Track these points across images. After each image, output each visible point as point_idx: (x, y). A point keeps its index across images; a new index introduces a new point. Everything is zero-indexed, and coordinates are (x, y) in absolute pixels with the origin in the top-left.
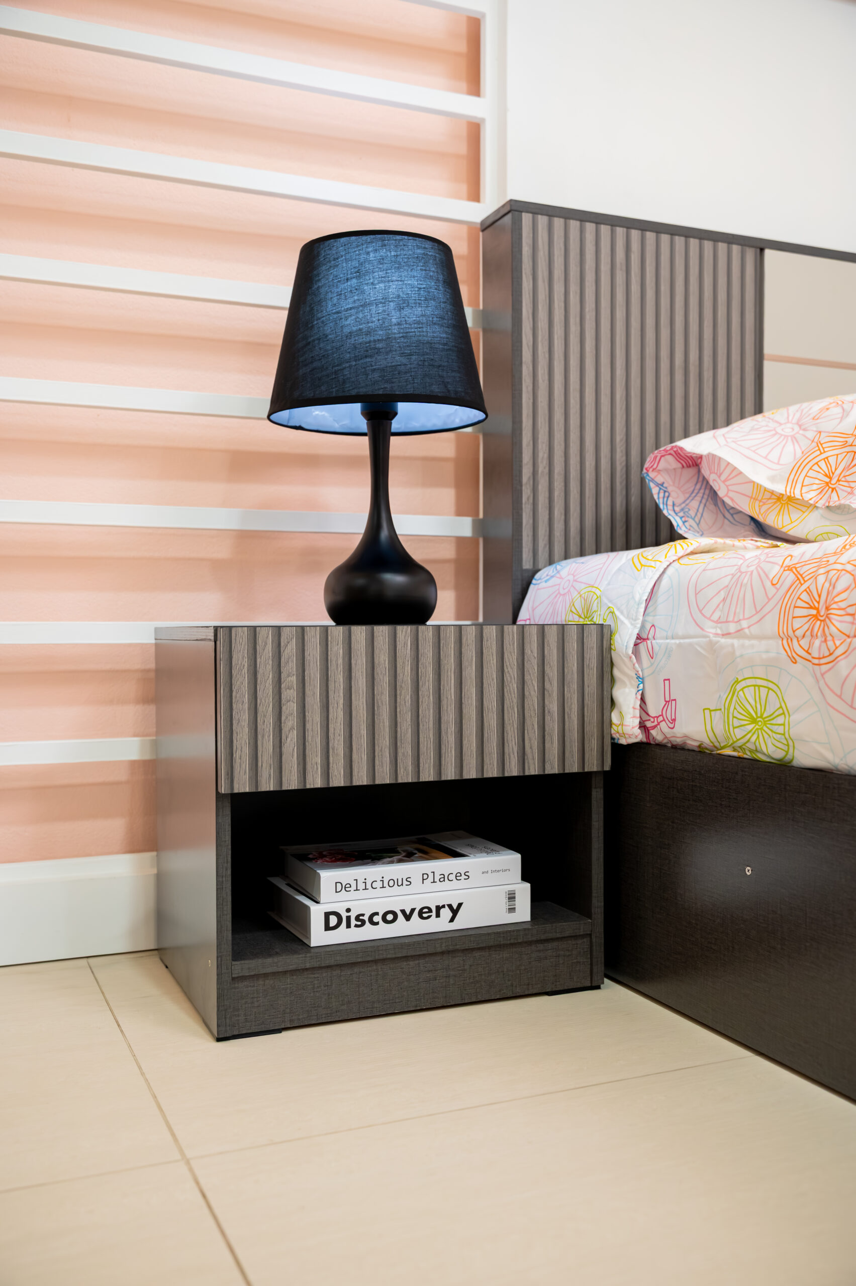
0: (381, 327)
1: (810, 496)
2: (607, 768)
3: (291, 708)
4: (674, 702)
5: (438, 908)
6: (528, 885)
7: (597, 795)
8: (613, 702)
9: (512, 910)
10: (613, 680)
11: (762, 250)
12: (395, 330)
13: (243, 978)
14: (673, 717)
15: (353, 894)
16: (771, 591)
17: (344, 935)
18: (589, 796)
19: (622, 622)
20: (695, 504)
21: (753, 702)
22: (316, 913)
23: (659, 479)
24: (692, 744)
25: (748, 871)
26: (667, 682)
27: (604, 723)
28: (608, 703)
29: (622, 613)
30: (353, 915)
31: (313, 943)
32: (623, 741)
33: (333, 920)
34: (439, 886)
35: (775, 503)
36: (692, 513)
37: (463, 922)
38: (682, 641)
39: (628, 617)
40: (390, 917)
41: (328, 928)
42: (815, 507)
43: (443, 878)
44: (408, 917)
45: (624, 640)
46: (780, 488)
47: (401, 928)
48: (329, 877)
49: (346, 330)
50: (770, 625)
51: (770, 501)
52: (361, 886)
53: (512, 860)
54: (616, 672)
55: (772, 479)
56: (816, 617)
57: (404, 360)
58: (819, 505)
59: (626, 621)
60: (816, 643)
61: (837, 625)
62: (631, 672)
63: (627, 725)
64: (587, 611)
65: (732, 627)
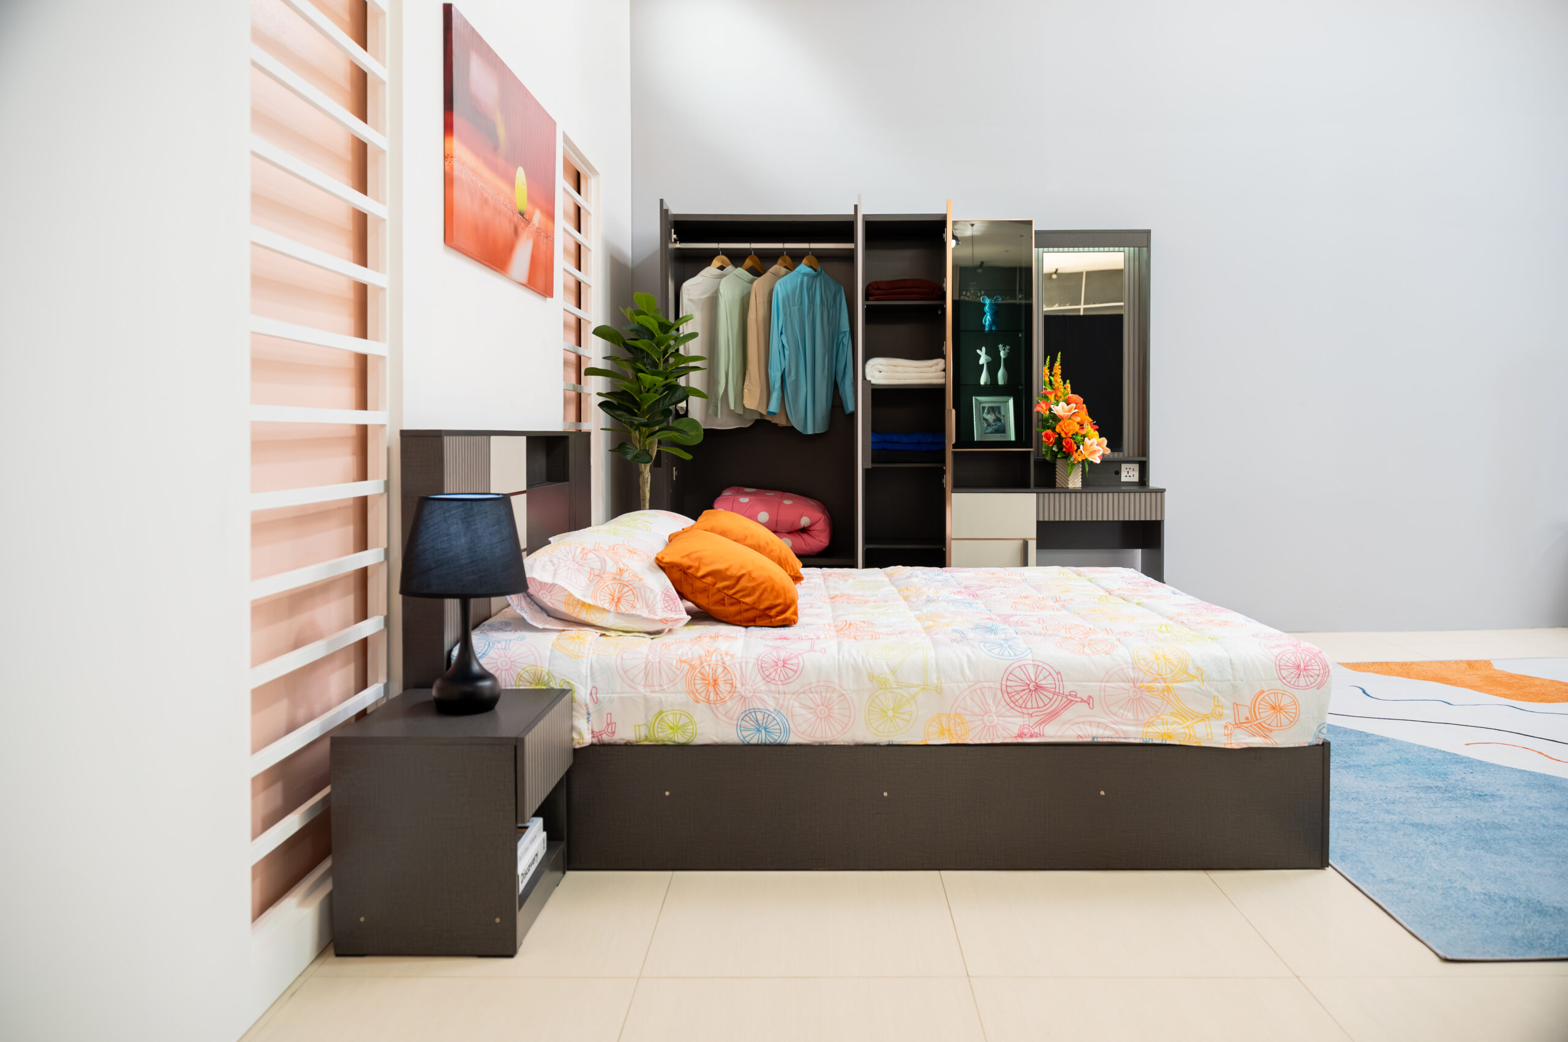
1: (606, 606)
4: (614, 725)
5: (535, 857)
6: (546, 833)
8: (575, 728)
9: (544, 848)
10: (575, 717)
11: (489, 437)
14: (613, 731)
15: (522, 861)
16: (678, 672)
17: (524, 883)
19: (579, 688)
21: (672, 721)
24: (623, 742)
26: (609, 715)
27: (570, 739)
28: (572, 729)
29: (576, 682)
30: (524, 872)
31: (520, 893)
32: (578, 746)
34: (533, 845)
35: (582, 607)
37: (538, 861)
38: (621, 695)
39: (580, 683)
40: (529, 868)
42: (608, 611)
43: (533, 841)
44: (531, 866)
45: (582, 693)
46: (589, 601)
50: (681, 687)
51: (578, 606)
52: (523, 852)
53: (538, 823)
54: (576, 713)
55: (584, 596)
56: (709, 684)
59: (576, 684)
60: (712, 695)
61: (723, 687)
62: (585, 712)
63: (586, 739)
64: (539, 680)
65: (657, 689)
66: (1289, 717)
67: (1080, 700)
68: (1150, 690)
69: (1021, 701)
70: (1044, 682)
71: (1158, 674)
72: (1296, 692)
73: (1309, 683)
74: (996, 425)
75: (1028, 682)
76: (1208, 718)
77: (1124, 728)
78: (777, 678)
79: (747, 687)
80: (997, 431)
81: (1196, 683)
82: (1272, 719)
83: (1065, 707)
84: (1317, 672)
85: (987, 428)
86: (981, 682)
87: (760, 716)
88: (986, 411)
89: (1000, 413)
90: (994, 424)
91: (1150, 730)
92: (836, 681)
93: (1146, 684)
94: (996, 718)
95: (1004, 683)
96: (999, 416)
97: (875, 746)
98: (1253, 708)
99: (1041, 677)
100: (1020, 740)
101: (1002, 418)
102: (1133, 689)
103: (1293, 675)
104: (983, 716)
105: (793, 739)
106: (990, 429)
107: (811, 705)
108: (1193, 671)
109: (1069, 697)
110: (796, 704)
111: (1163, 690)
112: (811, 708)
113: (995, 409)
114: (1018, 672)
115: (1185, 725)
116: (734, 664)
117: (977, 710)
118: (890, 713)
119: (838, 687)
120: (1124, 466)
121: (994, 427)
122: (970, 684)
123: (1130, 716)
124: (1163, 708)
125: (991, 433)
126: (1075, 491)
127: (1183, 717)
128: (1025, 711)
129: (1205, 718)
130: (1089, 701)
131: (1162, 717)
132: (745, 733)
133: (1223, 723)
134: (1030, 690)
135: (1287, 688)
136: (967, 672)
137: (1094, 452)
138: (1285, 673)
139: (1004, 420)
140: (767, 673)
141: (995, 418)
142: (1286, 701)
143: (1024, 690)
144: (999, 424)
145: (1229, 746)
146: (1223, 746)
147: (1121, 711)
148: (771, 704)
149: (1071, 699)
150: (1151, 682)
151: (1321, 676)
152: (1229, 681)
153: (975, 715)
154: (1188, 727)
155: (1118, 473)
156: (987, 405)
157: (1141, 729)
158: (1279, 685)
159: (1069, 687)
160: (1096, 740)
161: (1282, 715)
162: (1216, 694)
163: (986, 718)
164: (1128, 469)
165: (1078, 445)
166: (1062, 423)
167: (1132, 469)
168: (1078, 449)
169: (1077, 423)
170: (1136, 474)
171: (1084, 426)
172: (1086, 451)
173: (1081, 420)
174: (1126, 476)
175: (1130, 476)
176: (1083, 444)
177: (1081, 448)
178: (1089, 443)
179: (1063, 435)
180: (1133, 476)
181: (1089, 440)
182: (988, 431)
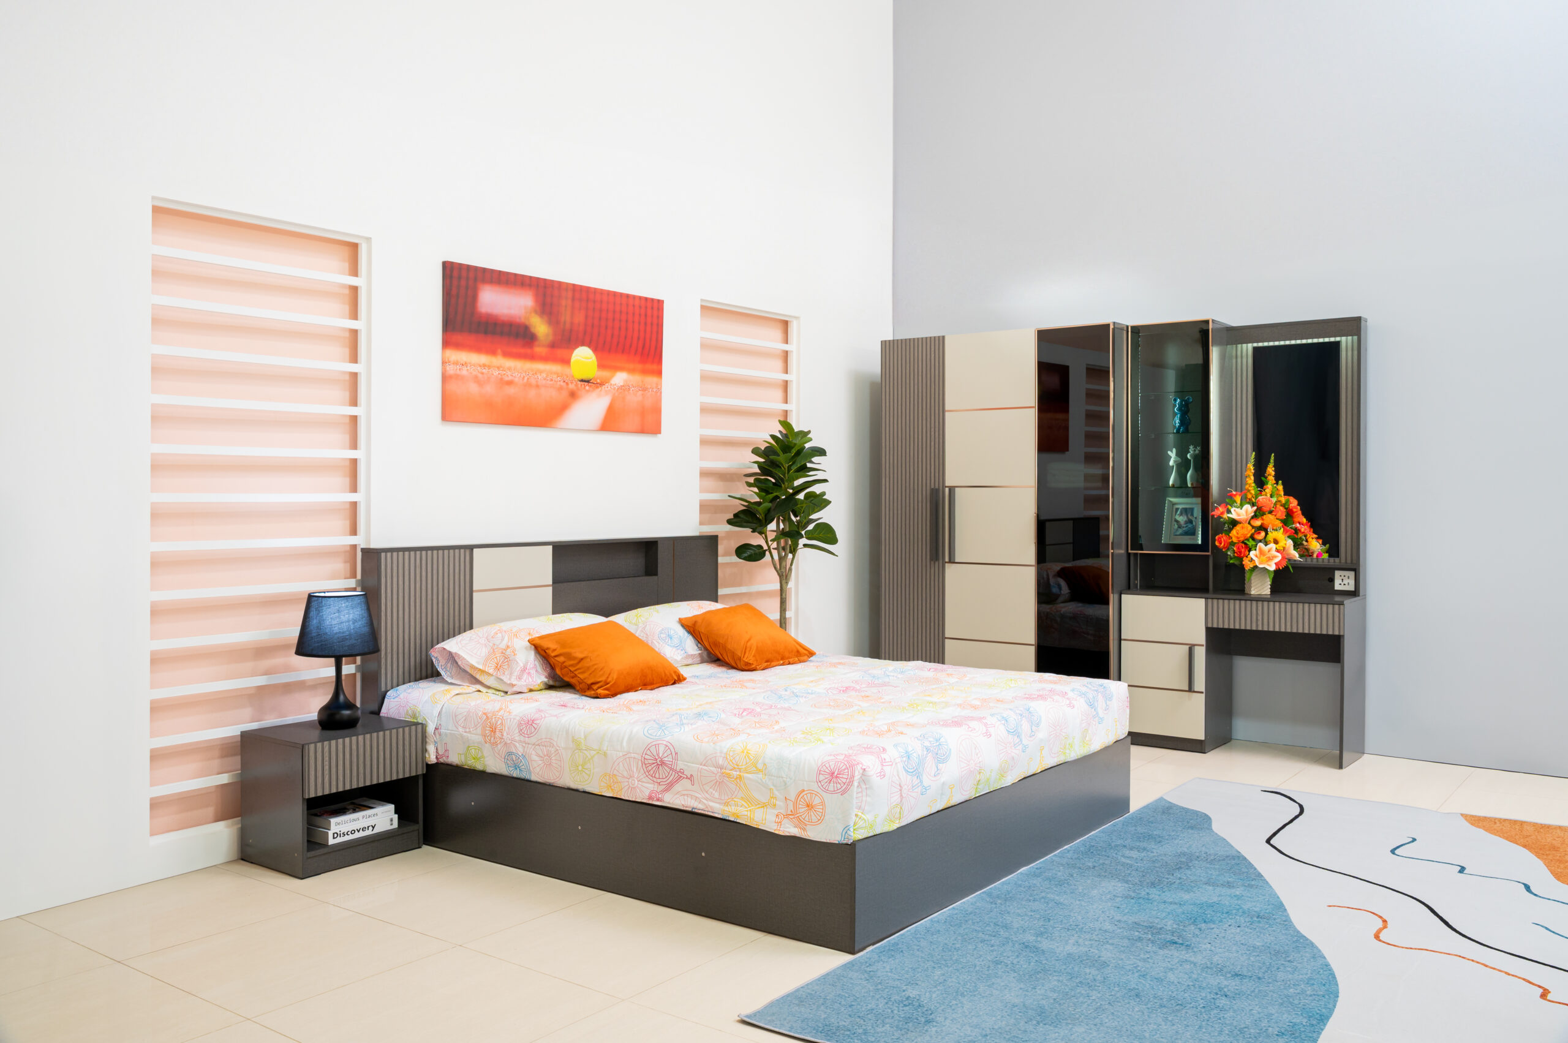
0: (348, 631)
1: (491, 671)
2: (425, 772)
3: (327, 768)
4: (448, 751)
5: (368, 827)
6: (397, 816)
7: (421, 782)
8: (426, 750)
9: (392, 824)
10: (426, 742)
11: (472, 550)
12: (352, 631)
13: (310, 858)
14: (448, 756)
15: (341, 826)
16: (480, 720)
17: (339, 840)
18: (418, 782)
20: (449, 665)
21: (475, 754)
22: (330, 833)
23: (436, 655)
24: (454, 764)
25: (473, 804)
26: (445, 745)
27: (423, 757)
28: (425, 750)
29: (429, 720)
30: (342, 833)
31: (330, 844)
32: (430, 763)
33: (336, 835)
34: (368, 819)
36: (448, 669)
37: (376, 831)
38: (452, 732)
39: (431, 721)
40: (353, 832)
41: (334, 838)
42: (492, 675)
43: (369, 817)
44: (359, 831)
45: (430, 729)
46: (481, 667)
47: (357, 835)
48: (334, 821)
49: (334, 632)
50: (479, 731)
51: (479, 671)
52: (343, 823)
53: (391, 807)
54: (427, 740)
55: (478, 663)
56: (492, 731)
57: (356, 642)
58: (494, 674)
59: (431, 723)
60: (492, 739)
61: (498, 734)
62: (433, 740)
63: (432, 758)
64: (414, 716)
65: (467, 730)
66: (817, 815)
67: (686, 777)
68: (729, 776)
69: (652, 772)
70: (666, 759)
71: (737, 765)
72: (824, 794)
73: (836, 789)
74: (1186, 526)
75: (657, 758)
76: (766, 806)
77: (711, 804)
78: (525, 733)
79: (508, 736)
80: (1186, 533)
81: (760, 776)
82: (805, 815)
83: (677, 781)
84: (844, 781)
85: (1177, 530)
86: (631, 753)
87: (514, 757)
88: (1178, 513)
89: (1192, 515)
91: (726, 808)
92: (556, 740)
93: (727, 771)
94: (636, 781)
95: (643, 756)
96: (1190, 517)
97: (577, 790)
98: (795, 804)
99: (665, 755)
100: (650, 802)
101: (1194, 519)
102: (719, 774)
103: (826, 780)
104: (629, 779)
105: (534, 778)
106: (1180, 531)
107: (542, 755)
108: (760, 766)
109: (679, 773)
110: (533, 752)
111: (737, 778)
112: (541, 757)
113: (1185, 510)
114: (653, 749)
115: (749, 809)
116: (507, 719)
117: (625, 774)
118: (580, 768)
119: (555, 744)
120: (1337, 573)
121: (1184, 529)
122: (624, 753)
123: (717, 795)
124: (736, 793)
125: (1181, 535)
126: (1259, 599)
127: (749, 802)
128: (655, 779)
129: (764, 806)
130: (690, 778)
131: (735, 799)
132: (511, 769)
133: (776, 812)
134: (658, 764)
135: (819, 790)
136: (625, 744)
137: (1270, 559)
138: (821, 777)
139: (1195, 522)
140: (521, 728)
142: (817, 801)
143: (654, 763)
144: (1190, 526)
145: (777, 832)
146: (773, 831)
147: (711, 790)
148: (520, 750)
149: (680, 776)
150: (730, 770)
151: (846, 784)
152: (782, 777)
153: (624, 777)
154: (750, 811)
155: (1332, 580)
156: (1180, 507)
157: (722, 807)
158: (815, 787)
159: (680, 765)
160: (694, 810)
161: (812, 813)
162: (772, 787)
163: (630, 780)
164: (1343, 576)
165: (1250, 550)
166: (1238, 528)
167: (1347, 577)
168: (1249, 554)
169: (1253, 527)
170: (1352, 582)
171: (1269, 530)
172: (1260, 557)
173: (1262, 524)
174: (1340, 584)
175: (1344, 584)
176: (1255, 550)
177: (1252, 554)
178: (1265, 548)
179: (1235, 540)
180: (1348, 583)
181: (1266, 545)
182: (1178, 533)
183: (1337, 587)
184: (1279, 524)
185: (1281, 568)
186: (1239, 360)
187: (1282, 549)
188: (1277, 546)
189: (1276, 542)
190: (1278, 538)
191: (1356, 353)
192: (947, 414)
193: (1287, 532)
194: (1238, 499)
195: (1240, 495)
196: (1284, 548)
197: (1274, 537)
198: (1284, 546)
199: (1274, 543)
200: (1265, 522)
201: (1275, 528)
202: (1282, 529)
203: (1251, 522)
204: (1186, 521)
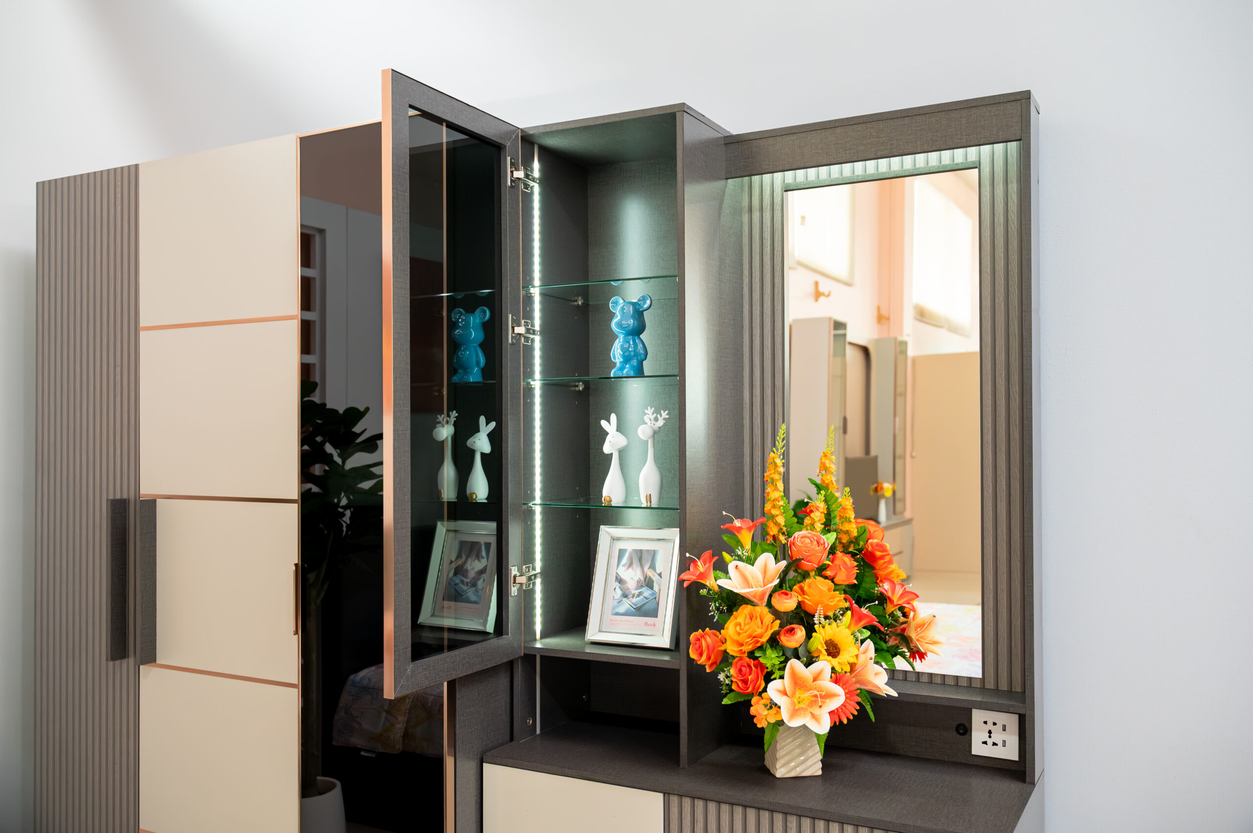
74: (640, 594)
80: (639, 610)
85: (618, 601)
88: (625, 560)
89: (653, 567)
90: (637, 592)
96: (650, 573)
101: (655, 578)
106: (626, 606)
113: (645, 556)
120: (981, 720)
121: (635, 600)
125: (626, 614)
137: (817, 702)
139: (659, 585)
141: (642, 579)
144: (647, 593)
155: (965, 730)
156: (630, 546)
164: (990, 723)
165: (768, 678)
166: (742, 613)
167: (999, 727)
168: (765, 690)
169: (776, 614)
170: (1013, 741)
171: (816, 620)
172: (794, 694)
173: (800, 605)
174: (985, 743)
175: (994, 744)
176: (782, 677)
177: (774, 688)
178: (807, 673)
179: (731, 648)
180: (1004, 742)
181: (807, 665)
182: (622, 609)
183: (978, 749)
184: (839, 600)
185: (845, 722)
186: (756, 215)
187: (848, 669)
188: (835, 662)
189: (833, 650)
190: (837, 640)
191: (1014, 187)
192: (142, 334)
193: (860, 619)
194: (746, 538)
195: (749, 529)
196: (852, 666)
197: (828, 638)
198: (853, 660)
199: (829, 654)
200: (808, 602)
201: (831, 614)
202: (849, 613)
203: (774, 601)
204: (639, 582)
